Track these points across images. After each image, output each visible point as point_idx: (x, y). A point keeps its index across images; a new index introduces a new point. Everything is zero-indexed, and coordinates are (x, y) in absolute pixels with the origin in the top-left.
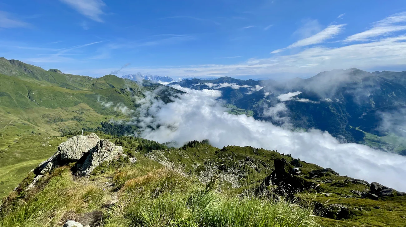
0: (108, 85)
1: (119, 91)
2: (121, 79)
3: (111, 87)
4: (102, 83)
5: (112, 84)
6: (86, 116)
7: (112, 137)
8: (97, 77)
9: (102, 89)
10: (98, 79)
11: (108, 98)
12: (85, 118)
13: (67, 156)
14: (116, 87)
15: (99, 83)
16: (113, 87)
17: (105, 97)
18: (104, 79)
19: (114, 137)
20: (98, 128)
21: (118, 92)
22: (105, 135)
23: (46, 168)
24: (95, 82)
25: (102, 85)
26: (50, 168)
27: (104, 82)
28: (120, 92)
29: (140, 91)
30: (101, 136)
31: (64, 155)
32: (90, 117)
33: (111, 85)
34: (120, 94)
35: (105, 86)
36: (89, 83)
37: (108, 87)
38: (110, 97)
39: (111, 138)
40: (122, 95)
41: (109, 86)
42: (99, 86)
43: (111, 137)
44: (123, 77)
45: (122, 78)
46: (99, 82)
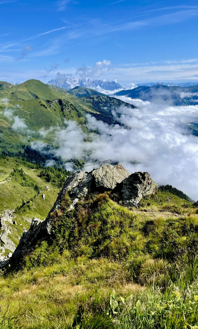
0: (30, 95)
1: (44, 103)
2: (46, 86)
3: (34, 98)
4: (23, 92)
5: (35, 93)
6: (6, 137)
7: (37, 167)
8: (16, 84)
9: (23, 100)
10: (18, 86)
11: (30, 113)
12: (5, 139)
13: (103, 184)
14: (40, 98)
15: (20, 92)
16: (37, 97)
17: (26, 111)
18: (26, 86)
19: (39, 167)
20: (20, 153)
21: (44, 106)
22: (28, 163)
23: (82, 193)
24: (14, 90)
25: (23, 94)
26: (86, 193)
27: (25, 90)
28: (46, 106)
29: (71, 105)
30: (24, 163)
31: (100, 183)
32: (10, 138)
33: (34, 95)
34: (46, 108)
35: (26, 97)
36: (7, 92)
37: (30, 97)
38: (33, 112)
39: (35, 168)
40: (48, 109)
41: (32, 97)
42: (20, 96)
43: (35, 166)
44: (49, 82)
45: (49, 84)
46: (20, 90)
